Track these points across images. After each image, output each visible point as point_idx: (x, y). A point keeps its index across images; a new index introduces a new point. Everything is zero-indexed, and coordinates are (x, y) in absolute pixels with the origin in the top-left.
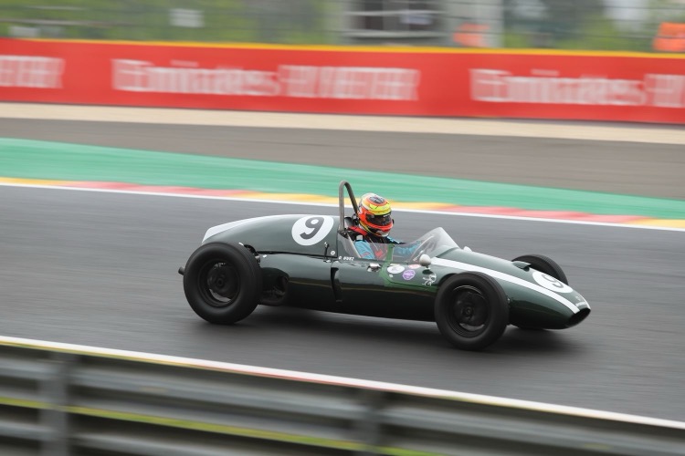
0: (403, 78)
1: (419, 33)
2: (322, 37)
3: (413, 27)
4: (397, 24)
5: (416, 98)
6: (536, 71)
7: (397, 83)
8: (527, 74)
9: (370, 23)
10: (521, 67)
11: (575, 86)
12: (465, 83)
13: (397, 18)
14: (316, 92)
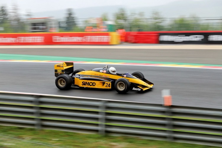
0: (41, 38)
1: (44, 30)
2: (25, 31)
3: (43, 29)
4: (38, 29)
5: (44, 42)
6: (64, 36)
7: (39, 39)
8: (62, 37)
9: (35, 29)
10: (62, 35)
11: (72, 39)
12: (51, 39)
13: (38, 28)
14: (26, 41)
